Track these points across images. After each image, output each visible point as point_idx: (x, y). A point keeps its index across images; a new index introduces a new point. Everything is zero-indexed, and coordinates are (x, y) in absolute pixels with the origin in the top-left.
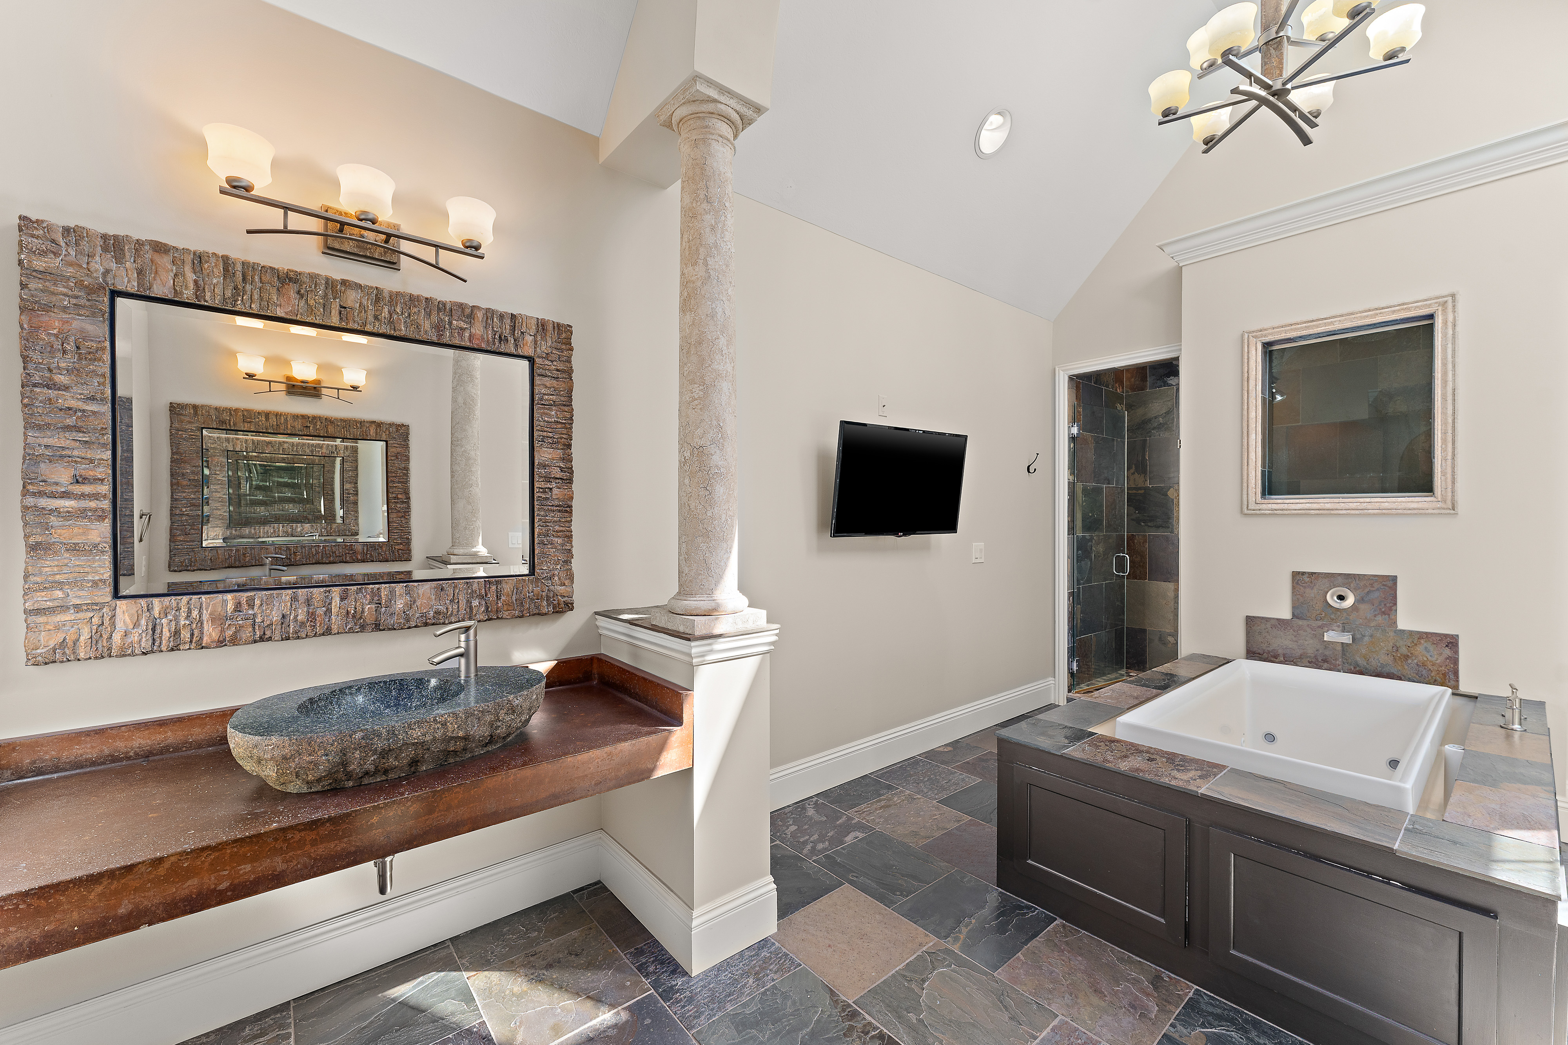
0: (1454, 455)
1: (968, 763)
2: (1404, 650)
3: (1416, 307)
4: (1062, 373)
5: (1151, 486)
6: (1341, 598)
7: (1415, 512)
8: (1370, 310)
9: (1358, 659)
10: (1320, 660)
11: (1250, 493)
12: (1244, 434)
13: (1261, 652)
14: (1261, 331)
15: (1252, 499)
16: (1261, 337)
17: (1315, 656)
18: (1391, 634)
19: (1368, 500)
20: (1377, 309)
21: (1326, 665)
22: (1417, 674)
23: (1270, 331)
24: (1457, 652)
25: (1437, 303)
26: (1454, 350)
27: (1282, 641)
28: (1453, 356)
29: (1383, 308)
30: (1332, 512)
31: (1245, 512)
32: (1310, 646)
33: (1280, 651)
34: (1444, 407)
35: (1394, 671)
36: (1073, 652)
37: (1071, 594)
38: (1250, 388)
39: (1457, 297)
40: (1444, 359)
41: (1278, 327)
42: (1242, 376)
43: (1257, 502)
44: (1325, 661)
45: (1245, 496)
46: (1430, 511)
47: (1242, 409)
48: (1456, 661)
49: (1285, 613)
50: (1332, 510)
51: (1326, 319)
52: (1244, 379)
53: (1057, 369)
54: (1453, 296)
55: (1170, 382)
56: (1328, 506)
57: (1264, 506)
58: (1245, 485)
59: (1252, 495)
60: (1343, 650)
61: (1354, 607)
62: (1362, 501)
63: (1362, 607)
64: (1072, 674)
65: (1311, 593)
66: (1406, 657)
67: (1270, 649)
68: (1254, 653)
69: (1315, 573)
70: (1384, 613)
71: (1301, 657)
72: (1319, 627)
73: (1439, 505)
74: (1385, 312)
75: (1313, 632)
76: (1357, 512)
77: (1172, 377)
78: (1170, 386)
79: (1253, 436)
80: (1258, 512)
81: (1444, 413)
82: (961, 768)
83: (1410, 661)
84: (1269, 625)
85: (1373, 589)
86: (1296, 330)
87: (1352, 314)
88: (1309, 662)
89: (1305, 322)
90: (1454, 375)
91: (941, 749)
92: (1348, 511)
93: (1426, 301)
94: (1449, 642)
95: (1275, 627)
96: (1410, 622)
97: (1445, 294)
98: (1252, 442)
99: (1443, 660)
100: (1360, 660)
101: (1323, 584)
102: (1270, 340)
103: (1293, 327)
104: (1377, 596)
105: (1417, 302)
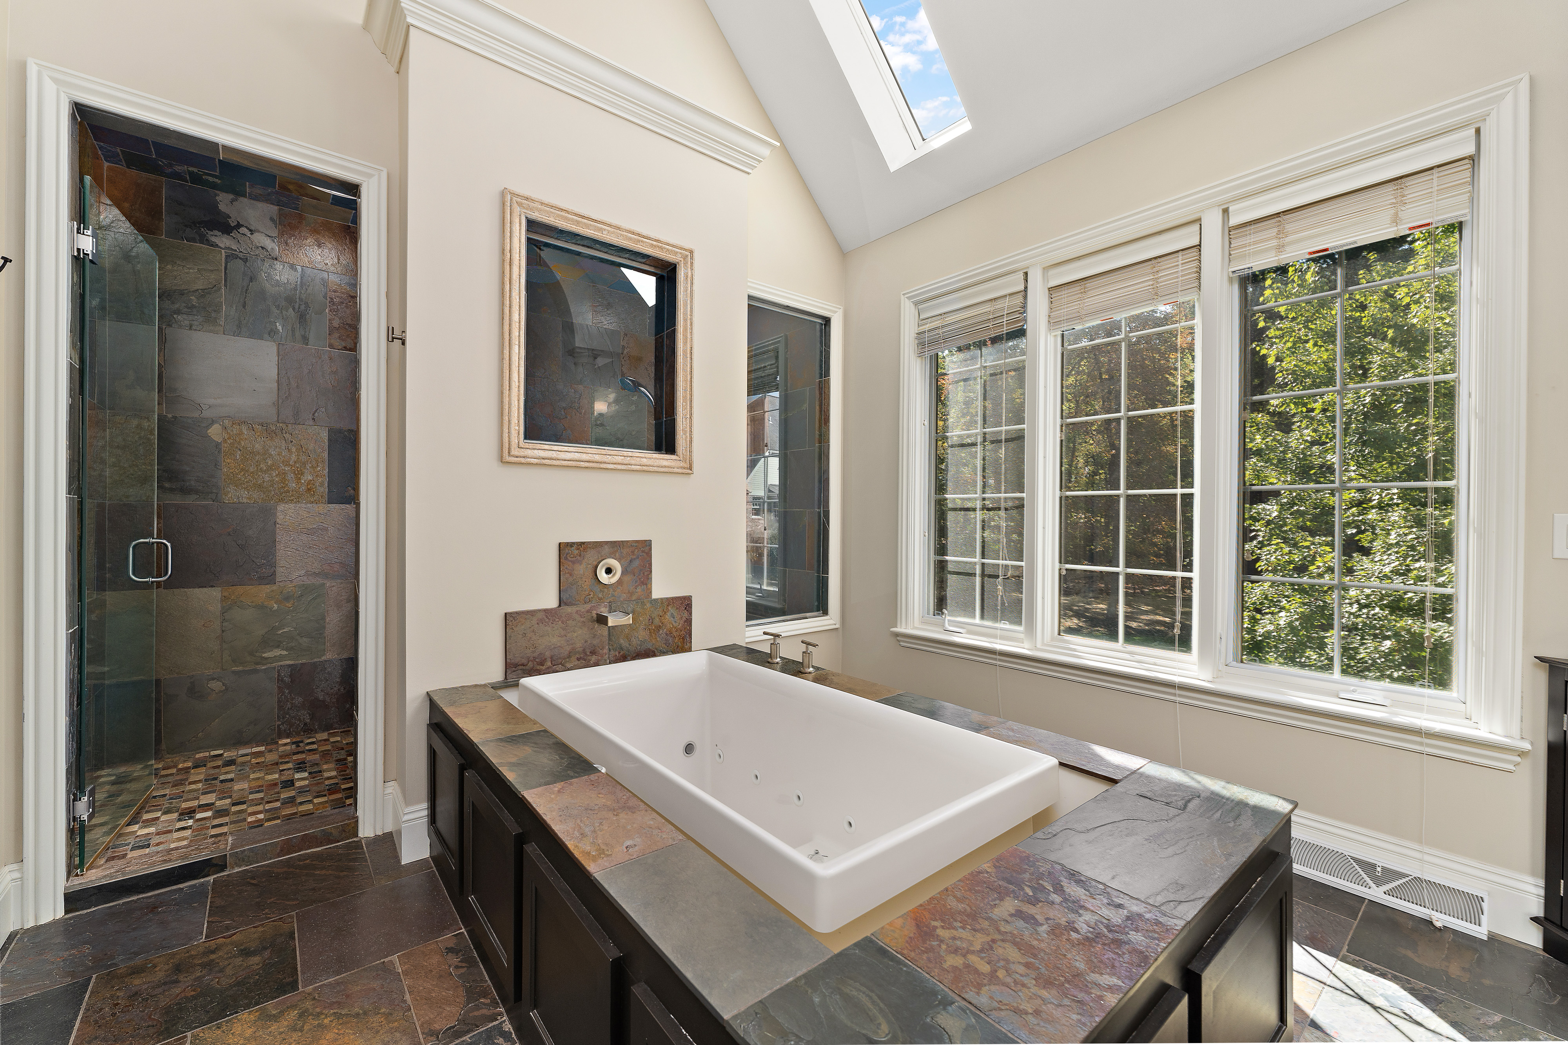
2: (657, 621)
3: (668, 250)
4: (49, 84)
5: (170, 416)
6: (609, 571)
7: (665, 472)
8: (633, 233)
9: (622, 641)
10: (588, 654)
11: (511, 435)
13: (524, 661)
14: (527, 199)
15: (514, 441)
16: (527, 209)
17: (584, 650)
18: (648, 605)
19: (630, 454)
20: (639, 235)
21: (594, 659)
22: (665, 644)
23: (537, 205)
24: (691, 614)
25: (681, 253)
26: (692, 308)
27: (549, 640)
28: (691, 315)
29: (644, 237)
30: (601, 465)
31: (504, 457)
32: (580, 636)
33: (548, 654)
35: (650, 646)
37: (73, 638)
38: (514, 277)
39: (696, 255)
40: (685, 314)
41: (547, 205)
42: (504, 255)
43: (521, 445)
44: (593, 653)
45: (506, 435)
46: (675, 472)
48: (689, 622)
49: (550, 601)
50: (601, 463)
52: (505, 261)
54: (691, 252)
55: (213, 239)
56: (597, 458)
57: (529, 453)
58: (506, 418)
59: (514, 433)
60: (609, 635)
61: (620, 580)
62: (625, 455)
63: (627, 579)
64: (78, 832)
65: (579, 570)
66: (659, 628)
67: (536, 655)
68: (516, 665)
69: (583, 543)
70: (644, 584)
71: (569, 657)
72: (588, 611)
73: (682, 464)
74: (646, 242)
75: (582, 619)
76: (623, 467)
77: (216, 232)
78: (212, 245)
79: (516, 349)
80: (523, 460)
83: (661, 632)
84: (534, 621)
85: (634, 557)
86: (566, 219)
87: (619, 228)
88: (578, 661)
90: (691, 333)
92: (615, 466)
93: (673, 246)
94: (685, 604)
95: (541, 621)
96: (661, 589)
97: (687, 246)
98: (515, 358)
99: (682, 622)
100: (624, 643)
101: (591, 556)
102: (536, 216)
103: (563, 214)
104: (636, 563)
105: (668, 244)
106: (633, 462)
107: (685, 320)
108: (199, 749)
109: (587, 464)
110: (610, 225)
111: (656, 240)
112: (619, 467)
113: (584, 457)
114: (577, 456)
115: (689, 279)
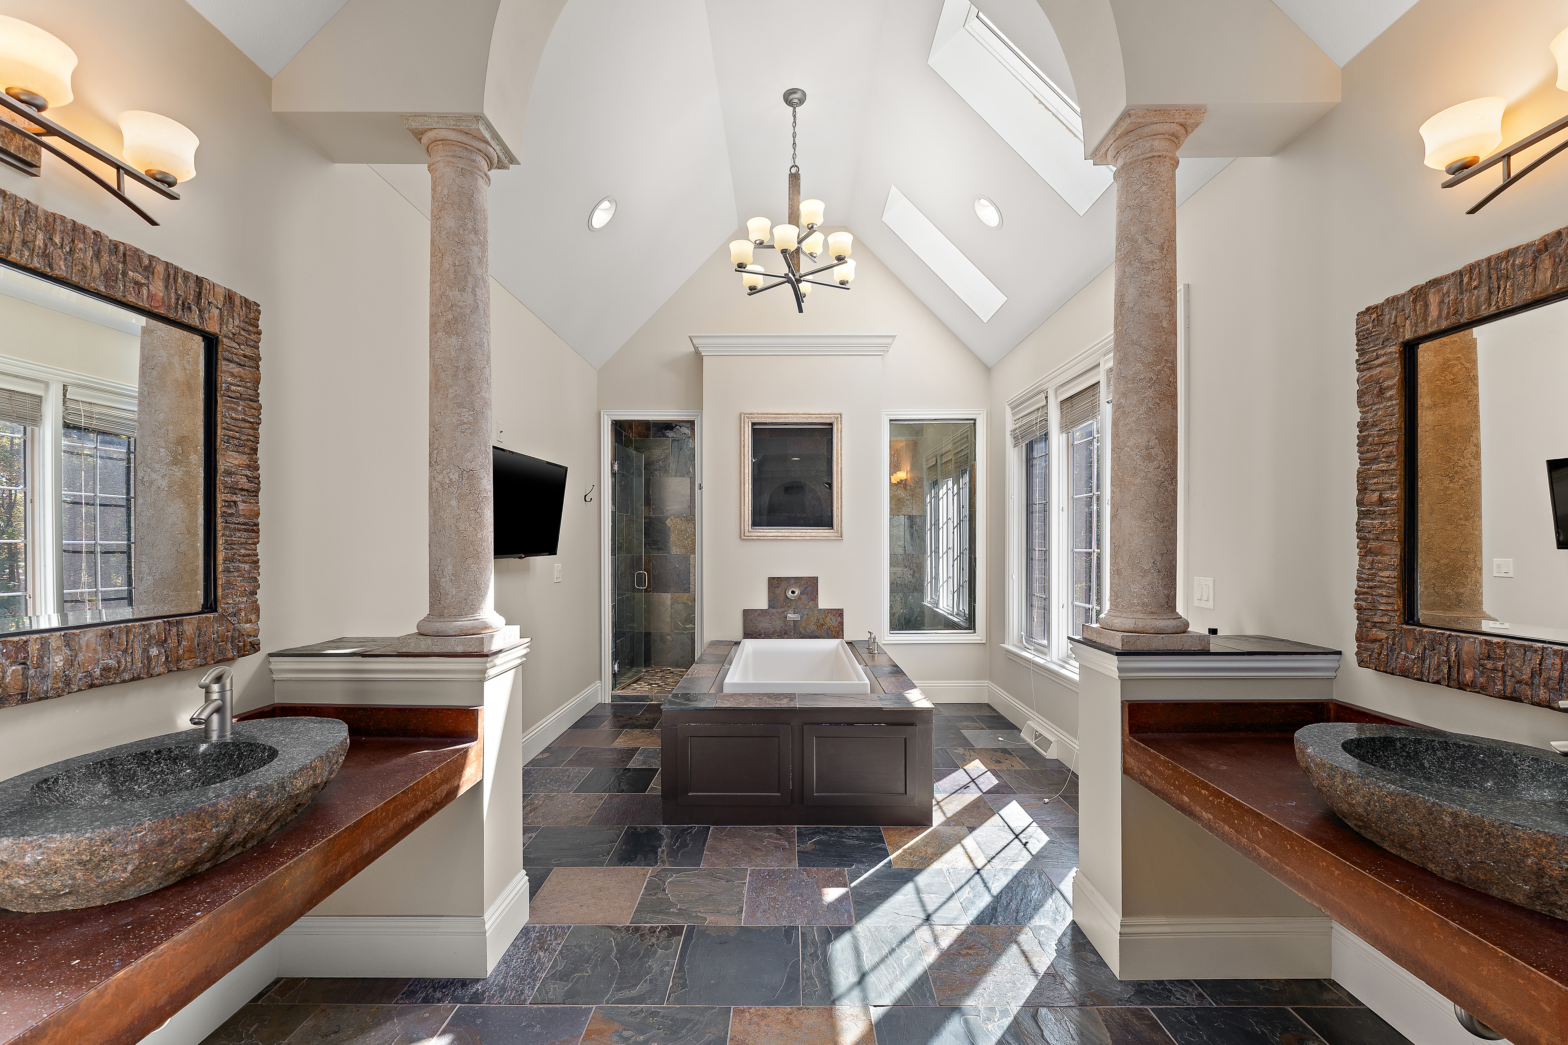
0: (841, 506)
1: (571, 760)
2: (821, 621)
3: (825, 417)
4: (606, 417)
6: (793, 592)
7: (826, 538)
8: (806, 414)
9: (801, 628)
10: (783, 634)
11: (745, 525)
12: (741, 484)
13: (752, 632)
14: (751, 413)
15: (746, 529)
16: (751, 418)
17: (780, 632)
18: (816, 612)
19: (805, 531)
20: (809, 414)
21: (786, 636)
22: (826, 633)
23: (757, 416)
24: (843, 619)
25: (834, 417)
26: (841, 446)
27: (764, 624)
28: (841, 450)
29: (811, 414)
30: (789, 538)
31: (742, 537)
32: (778, 624)
33: (762, 630)
34: (837, 478)
35: (817, 634)
36: (616, 656)
37: (614, 607)
38: (745, 452)
40: (837, 450)
41: (760, 414)
42: (741, 443)
43: (749, 530)
44: (785, 634)
45: (742, 526)
46: (832, 538)
47: (741, 466)
48: (842, 623)
49: (764, 605)
51: (785, 414)
52: (741, 446)
53: (602, 413)
54: (841, 415)
55: (667, 434)
56: (787, 534)
57: (753, 533)
58: (742, 518)
59: (746, 525)
60: (794, 626)
61: (800, 598)
63: (804, 597)
64: (614, 675)
65: (778, 591)
67: (757, 631)
68: (748, 635)
69: (780, 577)
70: (813, 600)
71: (773, 634)
72: (782, 612)
73: (836, 534)
75: (779, 616)
76: (800, 538)
77: (668, 431)
78: (667, 437)
79: (747, 486)
80: (750, 538)
81: (837, 482)
82: (571, 763)
83: (822, 626)
84: (756, 614)
85: (807, 585)
86: (770, 418)
87: (798, 414)
88: (778, 636)
89: (775, 414)
91: (540, 757)
93: (830, 414)
94: (840, 613)
95: (759, 615)
96: (824, 603)
97: (838, 413)
98: (746, 490)
99: (837, 623)
100: (803, 631)
101: (784, 584)
102: (756, 420)
103: (768, 416)
104: (809, 589)
105: (826, 414)
106: (806, 535)
107: (837, 453)
108: (664, 666)
109: (781, 538)
110: (793, 414)
111: (818, 414)
112: (798, 538)
113: (780, 534)
114: (776, 534)
115: (839, 431)
